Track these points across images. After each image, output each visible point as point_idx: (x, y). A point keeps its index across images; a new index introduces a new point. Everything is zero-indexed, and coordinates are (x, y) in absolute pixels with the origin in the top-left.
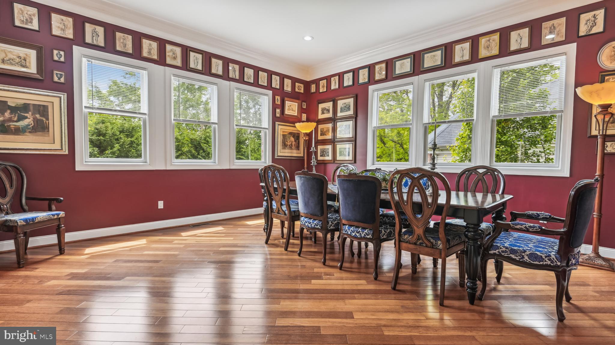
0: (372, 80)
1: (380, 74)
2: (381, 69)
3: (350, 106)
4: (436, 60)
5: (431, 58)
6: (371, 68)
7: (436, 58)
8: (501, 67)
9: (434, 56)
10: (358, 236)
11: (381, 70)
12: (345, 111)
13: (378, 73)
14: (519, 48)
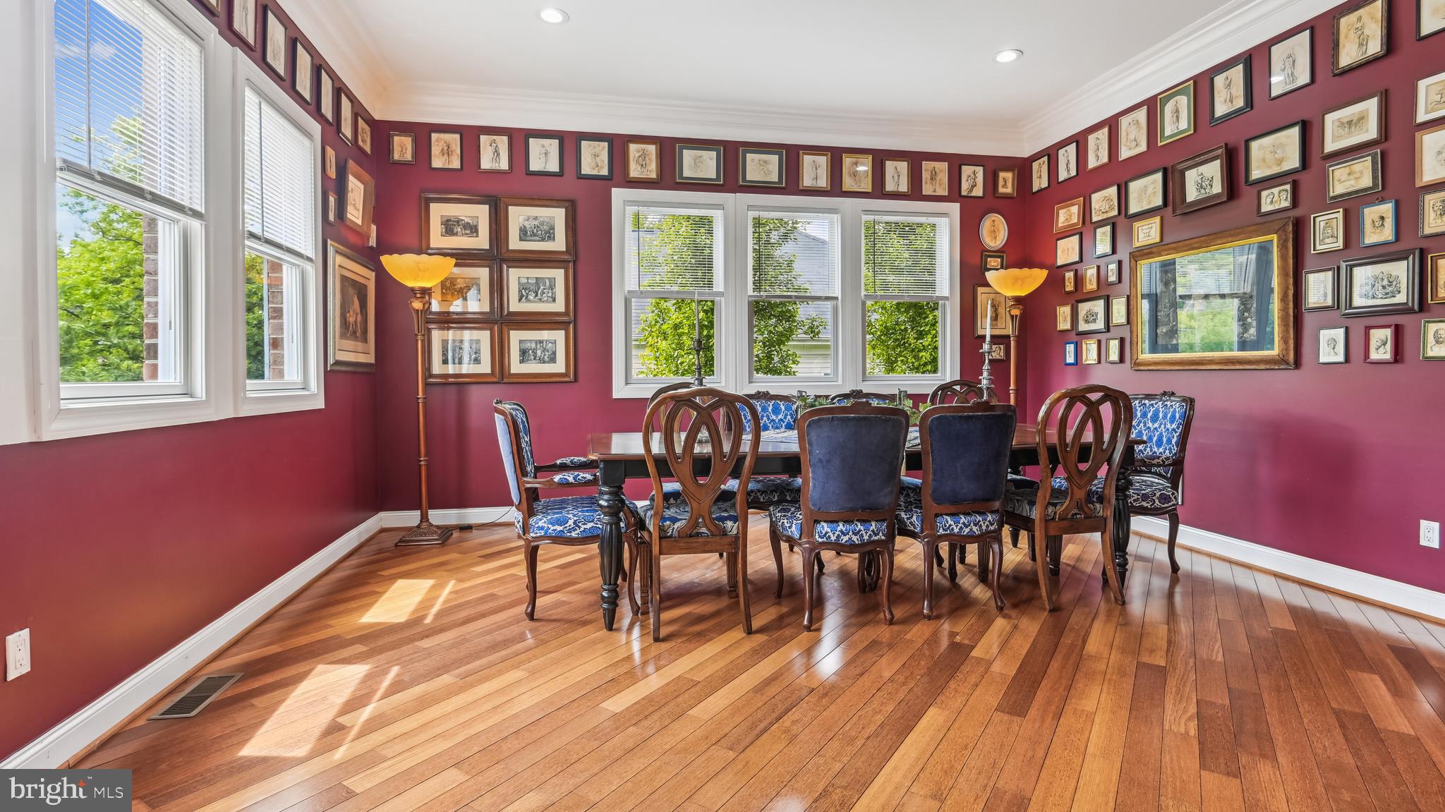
0: (619, 174)
1: (642, 165)
2: (644, 155)
3: (553, 228)
4: (770, 172)
5: (760, 165)
6: (618, 145)
7: (770, 167)
8: (874, 215)
9: (766, 162)
10: (976, 531)
11: (645, 157)
12: (537, 238)
13: (637, 162)
14: (896, 190)
